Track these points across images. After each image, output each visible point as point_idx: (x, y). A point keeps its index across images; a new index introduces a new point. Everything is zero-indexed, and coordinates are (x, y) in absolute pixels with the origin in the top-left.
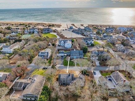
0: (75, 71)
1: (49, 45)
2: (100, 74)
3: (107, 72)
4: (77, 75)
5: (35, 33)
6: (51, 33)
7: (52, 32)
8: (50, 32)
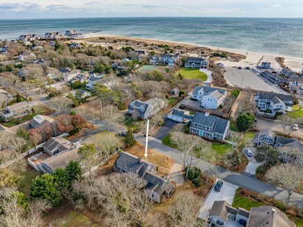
0: (173, 162)
1: (173, 93)
2: (233, 197)
3: (259, 201)
4: (171, 172)
5: (170, 64)
6: (201, 70)
7: (206, 68)
8: (202, 67)
